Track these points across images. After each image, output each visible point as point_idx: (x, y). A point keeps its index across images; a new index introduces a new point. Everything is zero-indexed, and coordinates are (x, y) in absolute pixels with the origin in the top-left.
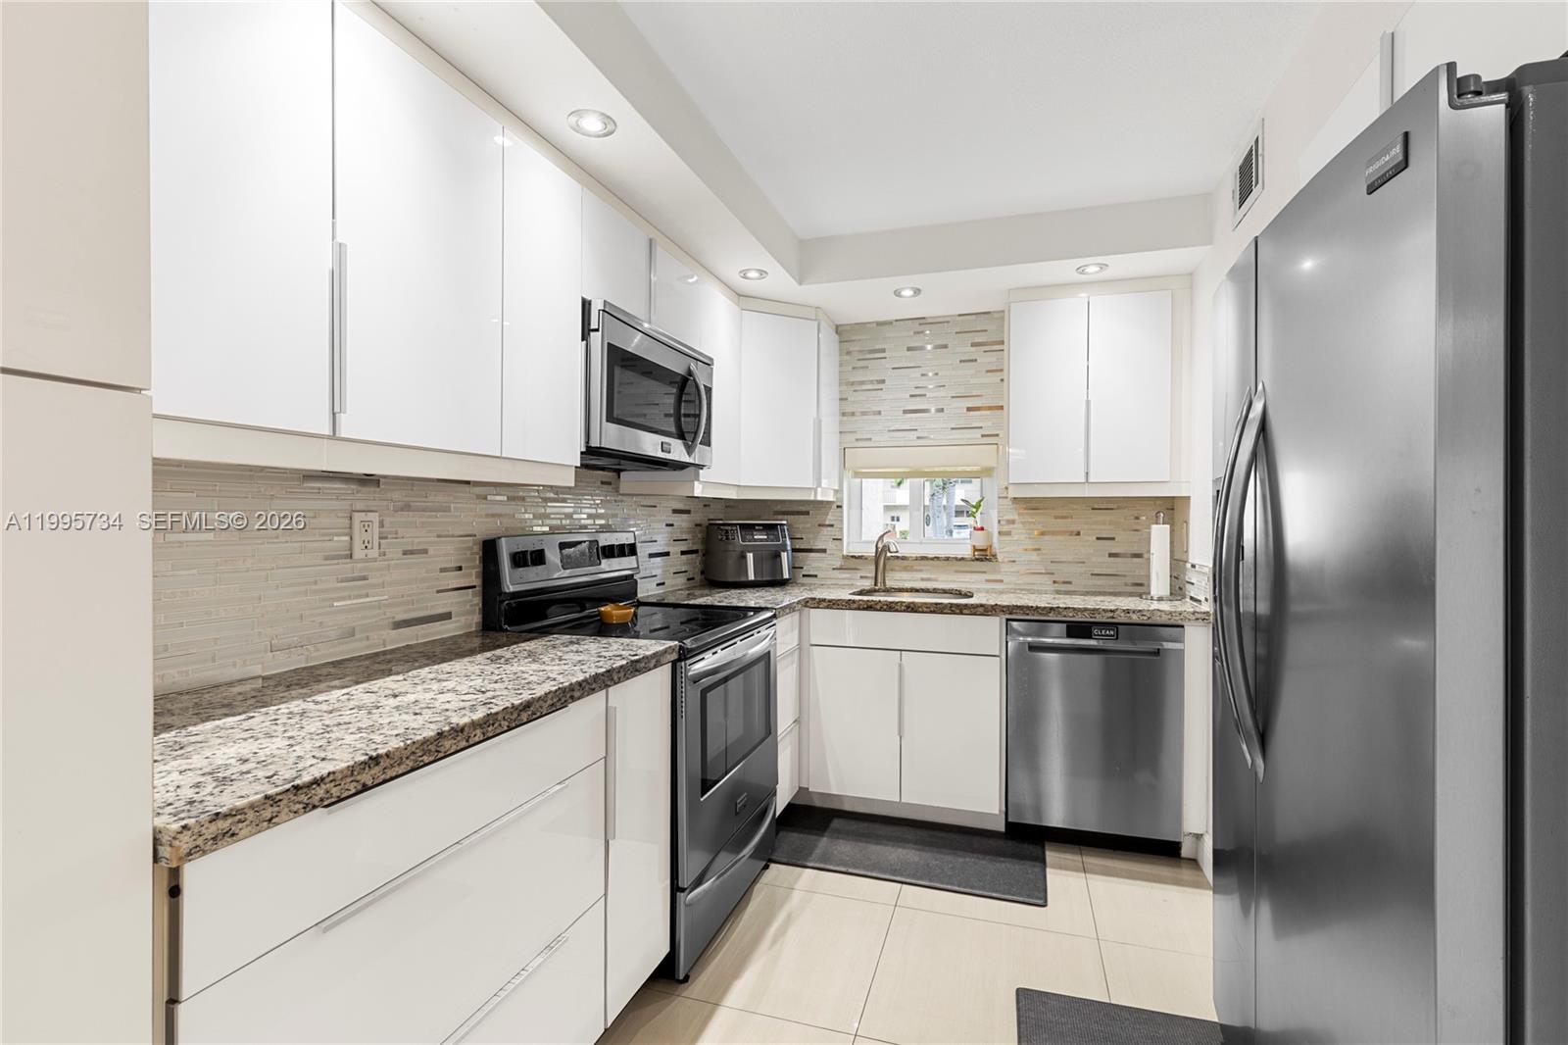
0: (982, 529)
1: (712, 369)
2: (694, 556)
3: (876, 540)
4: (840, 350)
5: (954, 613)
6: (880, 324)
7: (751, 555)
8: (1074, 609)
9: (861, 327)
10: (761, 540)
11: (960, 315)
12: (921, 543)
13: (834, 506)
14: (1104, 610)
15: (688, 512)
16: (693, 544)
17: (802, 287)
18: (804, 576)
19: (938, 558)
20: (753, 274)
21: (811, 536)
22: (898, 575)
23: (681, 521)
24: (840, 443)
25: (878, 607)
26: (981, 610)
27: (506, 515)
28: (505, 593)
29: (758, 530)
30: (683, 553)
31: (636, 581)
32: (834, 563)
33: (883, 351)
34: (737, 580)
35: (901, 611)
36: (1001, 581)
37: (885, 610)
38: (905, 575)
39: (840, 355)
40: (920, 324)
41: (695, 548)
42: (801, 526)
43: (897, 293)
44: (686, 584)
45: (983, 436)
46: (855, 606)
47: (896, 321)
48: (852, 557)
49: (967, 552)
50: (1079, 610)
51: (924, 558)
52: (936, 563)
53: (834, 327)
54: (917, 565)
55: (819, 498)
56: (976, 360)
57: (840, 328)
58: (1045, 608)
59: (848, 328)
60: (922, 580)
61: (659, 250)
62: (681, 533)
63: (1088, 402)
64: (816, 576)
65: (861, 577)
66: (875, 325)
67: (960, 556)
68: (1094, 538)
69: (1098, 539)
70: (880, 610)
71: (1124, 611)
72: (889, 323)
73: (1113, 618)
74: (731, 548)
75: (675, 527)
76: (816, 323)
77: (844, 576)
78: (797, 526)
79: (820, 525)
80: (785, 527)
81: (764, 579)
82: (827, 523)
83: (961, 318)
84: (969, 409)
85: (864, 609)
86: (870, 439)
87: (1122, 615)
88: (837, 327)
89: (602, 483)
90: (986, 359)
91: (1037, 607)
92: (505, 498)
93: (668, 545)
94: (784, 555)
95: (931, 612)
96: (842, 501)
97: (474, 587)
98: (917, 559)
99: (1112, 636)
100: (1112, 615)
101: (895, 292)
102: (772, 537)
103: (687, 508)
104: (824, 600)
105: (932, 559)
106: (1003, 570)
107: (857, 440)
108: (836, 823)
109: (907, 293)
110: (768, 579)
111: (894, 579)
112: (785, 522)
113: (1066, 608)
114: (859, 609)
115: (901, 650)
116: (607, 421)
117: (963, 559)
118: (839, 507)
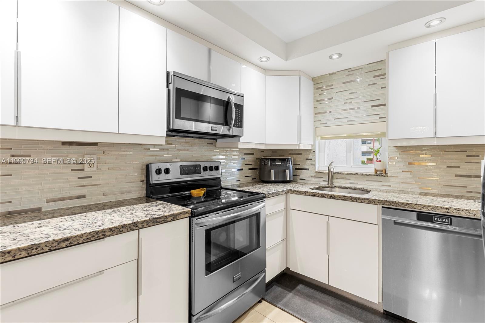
0: (380, 161)
1: (244, 98)
2: (255, 170)
3: (328, 165)
4: (314, 88)
5: (352, 201)
6: (330, 74)
7: (273, 170)
8: (421, 205)
9: (323, 77)
10: (279, 165)
11: (368, 64)
12: (351, 167)
13: (312, 151)
14: (441, 207)
15: (253, 154)
16: (255, 166)
17: (287, 62)
18: (300, 179)
19: (357, 174)
20: (264, 59)
21: (303, 163)
22: (339, 181)
23: (250, 157)
24: (314, 125)
25: (318, 196)
26: (367, 201)
27: (159, 155)
28: (150, 184)
29: (278, 161)
30: (249, 169)
31: (221, 180)
32: (312, 174)
33: (332, 85)
34: (269, 180)
35: (327, 198)
36: (390, 186)
37: (320, 197)
38: (342, 181)
39: (314, 90)
40: (348, 72)
41: (256, 167)
42: (299, 159)
43: (331, 57)
44: (251, 180)
45: (380, 118)
46: (308, 194)
47: (338, 72)
48: (319, 172)
49: (373, 172)
50: (425, 206)
51: (351, 174)
52: (356, 176)
53: (311, 79)
54: (348, 177)
55: (300, 148)
56: (376, 84)
57: (314, 79)
58: (403, 203)
59: (317, 78)
60: (350, 183)
61: (213, 53)
62: (248, 162)
63: (435, 95)
64: (305, 179)
65: (323, 181)
66: (328, 75)
67: (368, 174)
68: (446, 167)
69: (447, 167)
70: (318, 197)
71: (455, 209)
72: (335, 73)
73: (448, 212)
74: (266, 168)
75: (245, 160)
76: (299, 77)
77: (316, 180)
78: (297, 159)
79: (306, 159)
80: (290, 160)
81: (280, 180)
82: (309, 158)
83: (368, 65)
84: (373, 106)
85: (311, 196)
86: (327, 123)
87: (454, 211)
88: (313, 78)
89: (208, 143)
90: (380, 82)
91: (398, 203)
92: (159, 149)
93: (242, 166)
94: (287, 171)
95: (342, 200)
96: (315, 149)
97: (144, 181)
98: (347, 174)
99: (447, 222)
100: (447, 210)
101: (330, 57)
102: (283, 164)
103: (252, 152)
104: (295, 191)
105: (355, 174)
106: (391, 181)
107: (321, 124)
108: (300, 287)
109: (335, 57)
110: (282, 180)
111: (336, 183)
112: (290, 158)
113: (416, 204)
114: (309, 195)
115: (328, 216)
116: (176, 118)
117: (369, 175)
118: (314, 152)
